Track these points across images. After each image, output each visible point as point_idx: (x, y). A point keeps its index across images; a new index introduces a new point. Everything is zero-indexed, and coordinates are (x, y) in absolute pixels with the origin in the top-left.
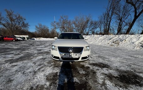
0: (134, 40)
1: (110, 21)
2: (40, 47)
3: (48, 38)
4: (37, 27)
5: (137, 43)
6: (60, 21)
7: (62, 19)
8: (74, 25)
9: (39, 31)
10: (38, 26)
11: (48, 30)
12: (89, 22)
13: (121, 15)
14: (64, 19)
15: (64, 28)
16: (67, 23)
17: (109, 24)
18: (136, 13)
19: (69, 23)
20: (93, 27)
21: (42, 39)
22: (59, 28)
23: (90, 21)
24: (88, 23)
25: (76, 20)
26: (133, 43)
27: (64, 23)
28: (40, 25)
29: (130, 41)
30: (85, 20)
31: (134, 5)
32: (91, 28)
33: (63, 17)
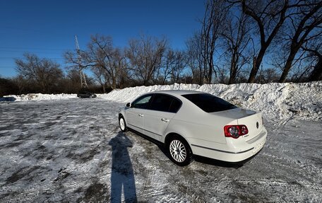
0: (272, 96)
1: (212, 54)
5: (279, 102)
6: (91, 48)
7: (96, 45)
8: (128, 60)
9: (31, 75)
10: (26, 62)
11: (59, 72)
12: (165, 54)
14: (103, 44)
15: (103, 67)
16: (110, 54)
17: (211, 58)
18: (263, 36)
19: (117, 54)
20: (174, 65)
21: (41, 97)
22: (90, 68)
23: (167, 50)
24: (161, 56)
25: (133, 48)
26: (271, 103)
27: (102, 54)
29: (262, 99)
30: (155, 49)
31: (257, 19)
32: (170, 69)
33: (99, 40)
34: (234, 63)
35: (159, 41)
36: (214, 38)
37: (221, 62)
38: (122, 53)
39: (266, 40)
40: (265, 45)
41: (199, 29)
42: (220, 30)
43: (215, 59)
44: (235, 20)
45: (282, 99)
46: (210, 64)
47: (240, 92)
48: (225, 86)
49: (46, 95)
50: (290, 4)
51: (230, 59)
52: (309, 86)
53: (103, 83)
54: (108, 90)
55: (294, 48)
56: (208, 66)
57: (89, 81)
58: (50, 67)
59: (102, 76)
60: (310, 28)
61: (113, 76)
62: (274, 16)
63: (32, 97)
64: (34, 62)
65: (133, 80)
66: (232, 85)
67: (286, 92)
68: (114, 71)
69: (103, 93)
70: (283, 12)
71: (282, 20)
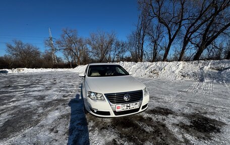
0: (174, 69)
1: (142, 44)
2: (36, 89)
4: (10, 47)
5: (177, 72)
6: (63, 37)
7: (66, 35)
9: (17, 55)
10: (14, 46)
11: (38, 53)
13: (155, 37)
14: (71, 34)
15: (71, 50)
16: (76, 42)
17: (142, 47)
18: (170, 35)
19: (80, 42)
20: (120, 50)
21: (26, 71)
22: (63, 50)
23: (115, 41)
26: (173, 72)
27: (71, 41)
28: (18, 44)
29: (169, 70)
31: (167, 26)
32: (117, 53)
33: (68, 32)
34: (155, 49)
35: (110, 35)
36: (144, 35)
37: (148, 49)
38: (84, 41)
39: (172, 38)
40: (171, 41)
41: (135, 29)
42: (147, 31)
44: (155, 27)
45: (179, 70)
46: (141, 50)
47: (158, 66)
48: (150, 63)
49: (30, 69)
50: (184, 18)
51: (153, 48)
52: (192, 63)
53: (71, 61)
54: (74, 66)
55: (186, 42)
56: (140, 51)
57: (58, 60)
58: (31, 50)
59: (69, 56)
60: (192, 33)
61: (78, 57)
62: (176, 24)
63: (19, 70)
64: (20, 46)
65: (92, 60)
66: (154, 63)
67: (181, 66)
68: (79, 53)
69: (70, 68)
70: (180, 22)
71: (180, 27)
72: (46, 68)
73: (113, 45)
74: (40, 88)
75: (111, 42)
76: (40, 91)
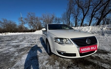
0: (87, 30)
1: (69, 18)
2: (14, 42)
3: (16, 32)
6: (28, 16)
9: (4, 26)
10: (3, 21)
11: (16, 25)
14: (32, 15)
15: (32, 23)
16: (35, 19)
17: (69, 20)
18: (84, 13)
19: (37, 19)
21: (9, 34)
22: (28, 23)
25: (43, 17)
27: (32, 19)
28: (5, 20)
31: (82, 9)
33: (30, 14)
34: (76, 21)
35: (52, 14)
37: (72, 21)
38: (39, 19)
39: (85, 15)
42: (72, 11)
43: (71, 20)
44: (76, 9)
45: (90, 30)
46: (69, 22)
47: (78, 29)
49: (11, 33)
50: (90, 5)
52: (96, 27)
53: (32, 29)
54: (34, 31)
55: (92, 16)
57: (26, 28)
58: (12, 24)
59: (31, 26)
60: (96, 11)
61: (36, 26)
62: (86, 8)
63: (6, 34)
64: (6, 21)
66: (76, 27)
67: (91, 28)
68: (36, 25)
69: (32, 32)
70: (89, 7)
71: (89, 9)
72: (20, 32)
73: (54, 20)
74: (17, 41)
75: (53, 18)
76: (16, 42)
